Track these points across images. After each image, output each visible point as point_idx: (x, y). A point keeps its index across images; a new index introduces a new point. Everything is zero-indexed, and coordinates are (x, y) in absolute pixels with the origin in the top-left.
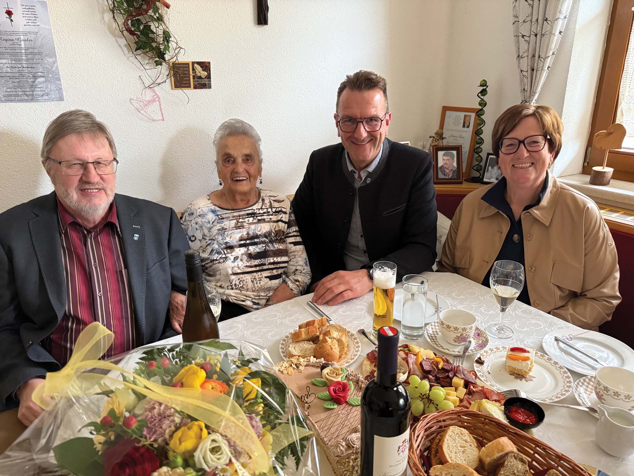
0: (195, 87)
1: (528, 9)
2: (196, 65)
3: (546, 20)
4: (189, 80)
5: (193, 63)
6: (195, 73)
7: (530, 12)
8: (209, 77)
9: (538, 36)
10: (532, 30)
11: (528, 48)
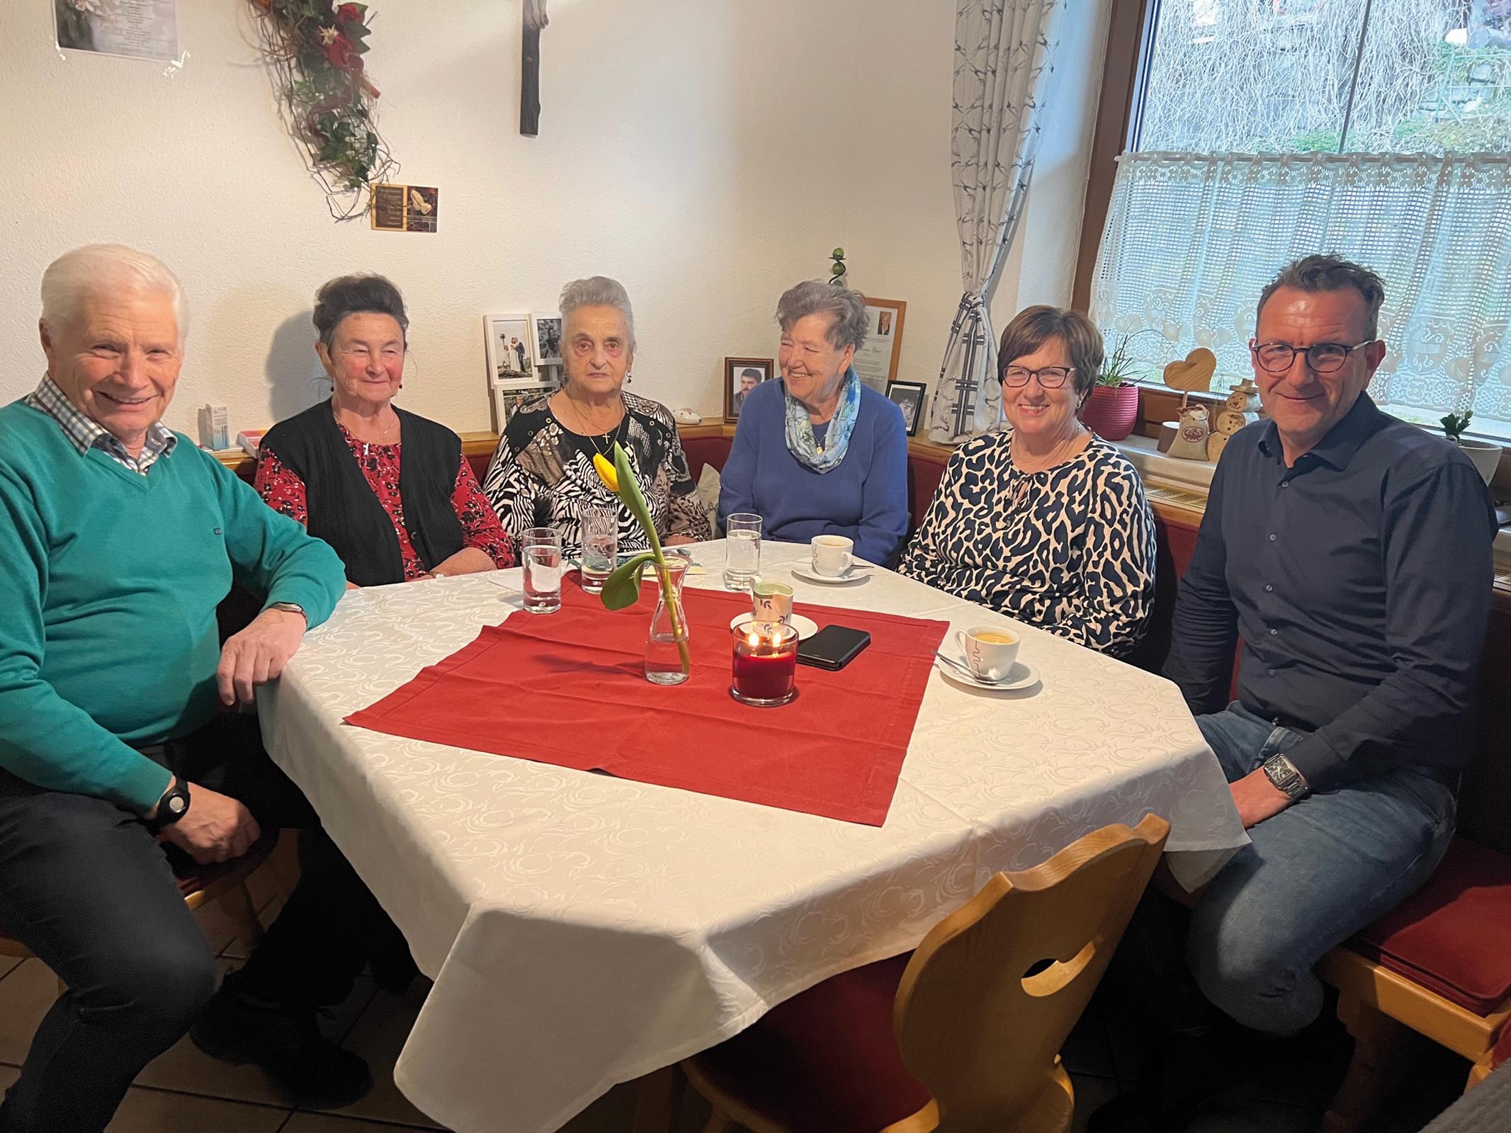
0: (409, 229)
1: (973, 147)
2: (414, 192)
3: (998, 165)
4: (402, 216)
5: (410, 188)
6: (412, 204)
7: (975, 150)
8: (434, 213)
9: (988, 189)
10: (980, 179)
11: (973, 207)
